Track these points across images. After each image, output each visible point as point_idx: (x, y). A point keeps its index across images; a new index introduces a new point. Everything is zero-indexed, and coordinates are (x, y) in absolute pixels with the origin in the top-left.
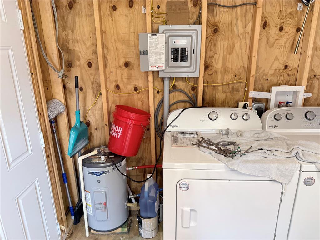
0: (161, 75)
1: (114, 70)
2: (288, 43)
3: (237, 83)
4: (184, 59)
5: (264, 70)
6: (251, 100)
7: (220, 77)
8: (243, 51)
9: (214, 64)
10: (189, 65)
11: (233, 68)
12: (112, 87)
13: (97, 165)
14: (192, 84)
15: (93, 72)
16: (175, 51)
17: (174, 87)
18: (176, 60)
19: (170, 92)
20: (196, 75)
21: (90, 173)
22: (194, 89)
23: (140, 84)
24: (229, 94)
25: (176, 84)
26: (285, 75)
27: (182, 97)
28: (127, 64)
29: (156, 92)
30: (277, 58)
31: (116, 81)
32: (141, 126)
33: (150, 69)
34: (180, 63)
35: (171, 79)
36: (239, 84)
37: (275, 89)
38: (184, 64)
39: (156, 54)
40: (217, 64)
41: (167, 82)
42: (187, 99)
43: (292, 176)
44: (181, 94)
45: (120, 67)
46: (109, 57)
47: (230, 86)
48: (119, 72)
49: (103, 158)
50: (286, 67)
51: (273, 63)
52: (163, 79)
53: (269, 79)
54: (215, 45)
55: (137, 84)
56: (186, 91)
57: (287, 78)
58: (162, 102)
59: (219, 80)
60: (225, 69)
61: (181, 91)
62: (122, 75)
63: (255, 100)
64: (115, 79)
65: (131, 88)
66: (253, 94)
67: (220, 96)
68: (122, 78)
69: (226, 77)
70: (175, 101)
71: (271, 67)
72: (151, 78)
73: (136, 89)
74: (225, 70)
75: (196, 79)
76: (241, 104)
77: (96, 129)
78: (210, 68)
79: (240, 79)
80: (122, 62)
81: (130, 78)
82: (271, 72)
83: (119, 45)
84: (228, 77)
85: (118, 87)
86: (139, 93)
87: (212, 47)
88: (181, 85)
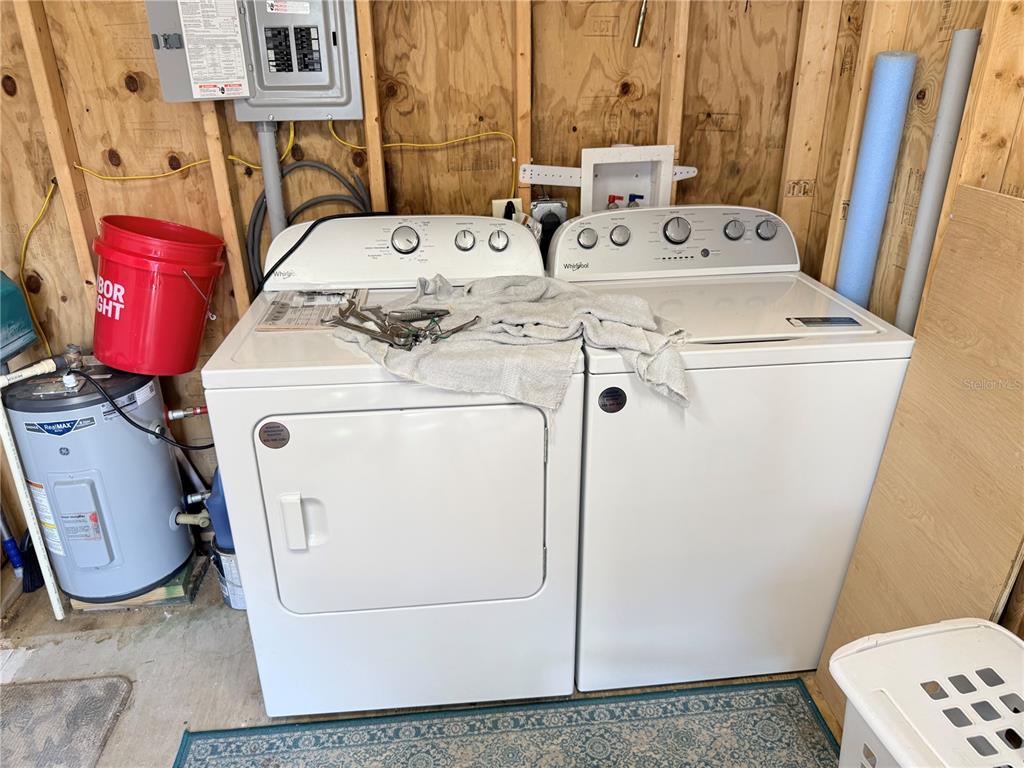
0: (242, 114)
1: (93, 103)
2: (624, 13)
3: (488, 140)
4: (308, 63)
5: (563, 99)
6: (527, 193)
7: (434, 122)
8: (497, 37)
9: (413, 81)
10: (326, 81)
11: (472, 92)
12: (93, 158)
14: (352, 143)
15: (24, 108)
16: (278, 38)
17: (296, 151)
18: (283, 64)
19: (284, 171)
20: (351, 112)
21: (31, 427)
22: (360, 158)
23: (186, 147)
24: (468, 174)
25: (303, 142)
26: (626, 114)
27: (326, 187)
28: (133, 83)
29: (240, 170)
30: (596, 62)
31: (106, 137)
32: (184, 276)
33: (197, 94)
34: (296, 76)
35: (279, 127)
36: (493, 145)
37: (591, 156)
38: (308, 78)
39: (211, 45)
40: (421, 79)
41: (267, 137)
42: (344, 192)
44: (324, 176)
45: (114, 91)
46: (69, 60)
47: (470, 149)
48: (109, 106)
49: (70, 381)
50: (625, 88)
51: (588, 76)
52: (254, 126)
53: (580, 126)
54: (407, 19)
55: (176, 148)
56: (336, 165)
57: (630, 124)
58: (261, 208)
59: (434, 132)
60: (449, 98)
61: (320, 166)
62: (122, 117)
63: (539, 193)
64: (99, 131)
65: (158, 160)
66: (531, 175)
67: (443, 182)
68: (123, 129)
69: (452, 121)
70: (307, 198)
71: (582, 87)
72: (211, 124)
73: (174, 162)
74: (447, 99)
75: (359, 125)
76: (500, 205)
77: (64, 299)
78: (401, 92)
79: (495, 127)
80: (116, 75)
81: (149, 127)
82: (584, 105)
83: (98, 19)
84: (461, 123)
85: (114, 158)
86: (185, 175)
87: (400, 24)
88: (315, 146)
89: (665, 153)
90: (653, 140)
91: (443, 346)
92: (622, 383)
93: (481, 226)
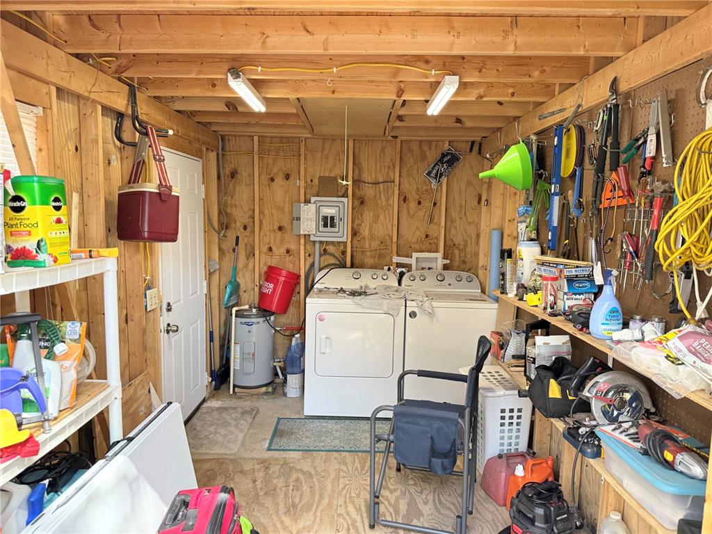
0: (313, 238)
1: (268, 233)
2: (426, 215)
3: (383, 249)
4: (333, 225)
5: (407, 239)
6: (395, 265)
7: (367, 243)
8: (388, 220)
9: (362, 232)
10: (337, 231)
11: (379, 235)
12: (265, 249)
13: (248, 316)
14: (342, 248)
15: (248, 234)
16: (325, 218)
17: (325, 250)
18: (325, 225)
19: (321, 255)
20: (344, 239)
21: (241, 323)
22: (344, 253)
23: (293, 247)
24: (376, 259)
25: (327, 248)
26: (427, 244)
27: (332, 261)
28: (280, 229)
29: (307, 255)
30: (418, 228)
31: (269, 243)
32: (291, 283)
33: (302, 233)
34: (329, 229)
35: (321, 242)
36: (385, 251)
37: (415, 255)
38: (333, 229)
39: (307, 220)
40: (364, 231)
41: (317, 245)
42: (338, 262)
43: (399, 310)
44: (332, 257)
45: (274, 230)
46: (264, 222)
47: (378, 252)
48: (272, 235)
49: (254, 310)
50: (427, 236)
51: (415, 232)
52: (314, 242)
53: (413, 246)
54: (362, 215)
55: (289, 247)
56: (336, 255)
57: (429, 247)
58: (312, 265)
59: (367, 246)
60: (372, 237)
61: (331, 255)
62: (275, 237)
63: (399, 265)
64: (268, 241)
65: (283, 250)
66: (396, 259)
67: (369, 261)
68: (275, 241)
69: (373, 243)
70: (325, 264)
71: (413, 235)
72: (302, 241)
73: (288, 252)
74: (371, 237)
75: (345, 243)
76: (386, 268)
77: (245, 292)
78: (358, 235)
79: (386, 245)
80: (276, 227)
81: (282, 241)
82: (414, 240)
83: (274, 211)
84: (375, 244)
85: (270, 249)
86: (290, 256)
87: (359, 216)
88: (331, 249)
89: (439, 255)
90: (437, 251)
91: (367, 297)
92: (416, 310)
93: (380, 272)
